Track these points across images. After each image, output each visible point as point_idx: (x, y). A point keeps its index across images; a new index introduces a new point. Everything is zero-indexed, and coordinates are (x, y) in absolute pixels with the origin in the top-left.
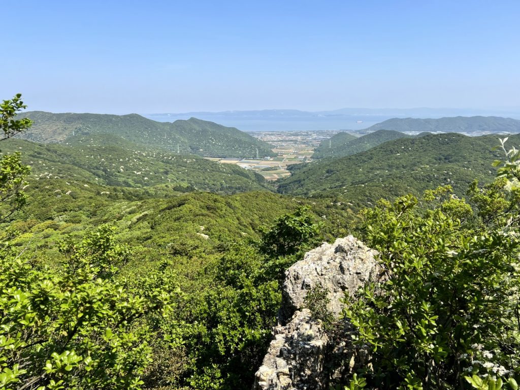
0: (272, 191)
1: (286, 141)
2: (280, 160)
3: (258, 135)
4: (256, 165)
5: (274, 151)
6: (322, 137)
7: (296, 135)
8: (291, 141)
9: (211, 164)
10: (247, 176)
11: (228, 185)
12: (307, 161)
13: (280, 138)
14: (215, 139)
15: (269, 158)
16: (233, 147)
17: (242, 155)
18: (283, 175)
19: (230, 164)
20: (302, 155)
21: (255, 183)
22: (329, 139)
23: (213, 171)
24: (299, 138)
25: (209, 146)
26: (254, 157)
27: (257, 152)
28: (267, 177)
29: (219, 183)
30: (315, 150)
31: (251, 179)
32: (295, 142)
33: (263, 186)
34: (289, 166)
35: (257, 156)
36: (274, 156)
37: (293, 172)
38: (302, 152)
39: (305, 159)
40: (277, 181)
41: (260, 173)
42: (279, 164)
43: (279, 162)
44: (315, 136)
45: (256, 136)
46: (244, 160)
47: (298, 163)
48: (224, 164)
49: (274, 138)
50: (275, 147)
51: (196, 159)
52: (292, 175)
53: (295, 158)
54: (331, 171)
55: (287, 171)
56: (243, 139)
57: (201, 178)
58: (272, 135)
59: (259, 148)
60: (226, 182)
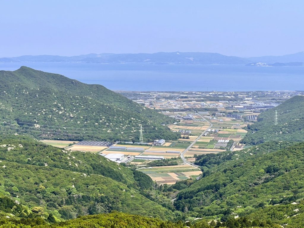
0: (164, 205)
1: (196, 110)
2: (184, 146)
3: (146, 97)
4: (137, 155)
5: (174, 128)
6: (262, 104)
7: (216, 99)
8: (206, 110)
9: (52, 153)
10: (118, 177)
11: (81, 194)
12: (234, 149)
13: (186, 105)
14: (63, 105)
15: (162, 141)
16: (97, 121)
17: (112, 135)
18: (188, 175)
19: (89, 153)
20: (225, 136)
21: (132, 191)
22: (274, 109)
23: (55, 166)
24: (221, 105)
25: (51, 119)
26: (136, 140)
27: (141, 131)
28: (156, 179)
29: (64, 190)
30: (249, 128)
31: (125, 182)
32: (213, 112)
33: (148, 196)
34: (198, 158)
35: (141, 138)
36: (173, 138)
37: (206, 169)
38: (225, 131)
39: (230, 144)
40: (174, 187)
41: (144, 171)
42: (182, 153)
43: (180, 150)
44: (249, 102)
45: (139, 101)
46: (115, 146)
47: (216, 151)
48: (76, 153)
49: (174, 104)
50: (175, 121)
51: (25, 145)
52: (204, 175)
53: (212, 142)
54: (276, 170)
55: (196, 167)
56: (116, 106)
57: (31, 180)
58: (171, 98)
59: (144, 123)
60: (77, 188)
